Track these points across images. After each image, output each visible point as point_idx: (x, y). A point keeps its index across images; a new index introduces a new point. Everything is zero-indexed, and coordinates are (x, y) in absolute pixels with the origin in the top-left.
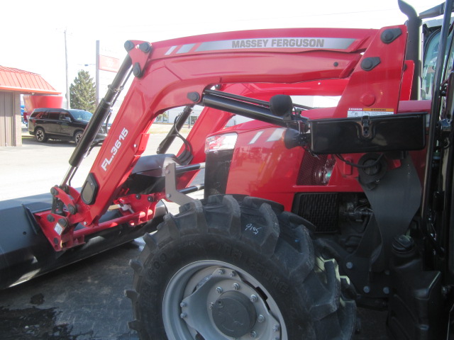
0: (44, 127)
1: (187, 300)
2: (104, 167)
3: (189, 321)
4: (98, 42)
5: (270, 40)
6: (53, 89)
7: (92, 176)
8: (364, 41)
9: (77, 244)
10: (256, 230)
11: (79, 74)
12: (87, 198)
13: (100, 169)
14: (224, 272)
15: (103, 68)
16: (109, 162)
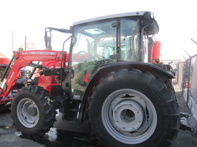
0: (1, 72)
1: (23, 109)
2: (9, 81)
3: (23, 114)
4: (26, 37)
5: (42, 52)
6: (5, 57)
7: (6, 84)
8: (57, 53)
9: (3, 103)
10: (33, 91)
11: (19, 49)
12: (4, 90)
13: (8, 82)
14: (29, 101)
15: (28, 47)
16: (10, 80)
